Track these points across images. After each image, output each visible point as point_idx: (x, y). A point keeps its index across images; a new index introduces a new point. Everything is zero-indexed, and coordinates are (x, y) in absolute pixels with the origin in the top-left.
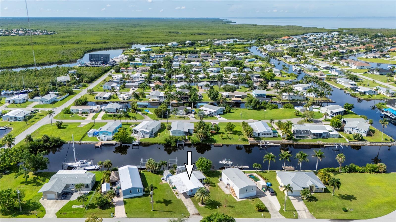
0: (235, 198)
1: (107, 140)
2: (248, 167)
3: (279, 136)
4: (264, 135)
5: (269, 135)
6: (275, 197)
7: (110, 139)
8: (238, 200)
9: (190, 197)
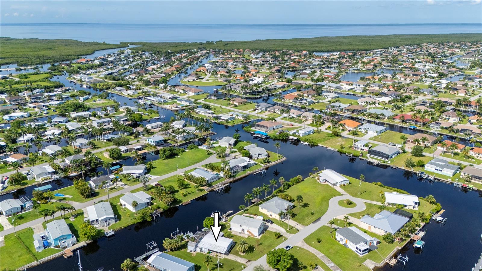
0: (255, 237)
1: (73, 245)
2: (231, 212)
3: (221, 177)
4: (212, 181)
5: (215, 179)
6: (274, 224)
7: (75, 242)
8: (259, 237)
9: (229, 253)
